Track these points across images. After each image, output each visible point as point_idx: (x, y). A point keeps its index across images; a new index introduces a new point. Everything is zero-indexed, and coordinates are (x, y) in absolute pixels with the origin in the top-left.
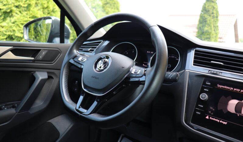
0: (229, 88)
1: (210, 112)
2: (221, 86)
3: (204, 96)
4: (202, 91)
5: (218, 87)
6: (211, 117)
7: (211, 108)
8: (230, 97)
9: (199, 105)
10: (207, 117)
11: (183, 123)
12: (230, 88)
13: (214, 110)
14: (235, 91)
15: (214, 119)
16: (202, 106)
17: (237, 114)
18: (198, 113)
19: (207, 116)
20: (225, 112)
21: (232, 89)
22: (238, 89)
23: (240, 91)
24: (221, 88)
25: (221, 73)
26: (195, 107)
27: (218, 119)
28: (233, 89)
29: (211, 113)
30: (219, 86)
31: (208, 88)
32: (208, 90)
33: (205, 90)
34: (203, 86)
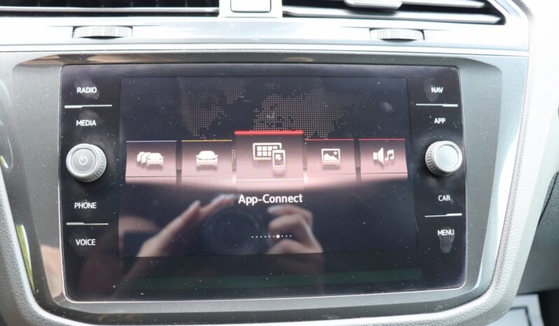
4: (70, 137)
9: (77, 205)
11: (34, 313)
16: (93, 206)
18: (86, 242)
25: (129, 29)
26: (64, 223)
31: (89, 113)
32: (94, 123)
33: (81, 123)
34: (66, 107)
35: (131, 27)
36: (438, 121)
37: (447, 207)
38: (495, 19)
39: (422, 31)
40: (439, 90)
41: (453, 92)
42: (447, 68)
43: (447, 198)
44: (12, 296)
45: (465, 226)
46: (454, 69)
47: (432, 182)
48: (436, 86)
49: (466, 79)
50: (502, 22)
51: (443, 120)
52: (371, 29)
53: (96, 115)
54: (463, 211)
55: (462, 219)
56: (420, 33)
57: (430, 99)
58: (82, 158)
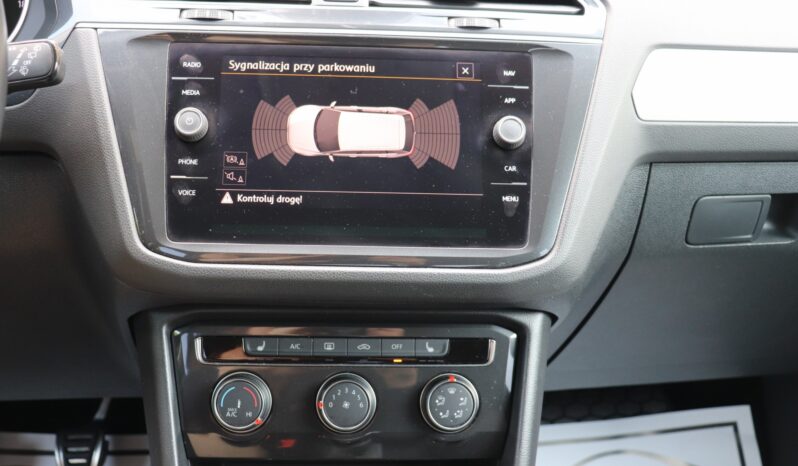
0: (273, 66)
1: (230, 176)
2: (244, 66)
3: (192, 121)
4: (176, 103)
5: (232, 71)
6: (240, 193)
7: (232, 159)
8: (287, 99)
9: (181, 161)
10: (227, 199)
11: (139, 251)
12: (279, 67)
13: (242, 163)
14: (298, 72)
15: (254, 199)
16: (195, 162)
17: (327, 157)
18: (188, 193)
19: (223, 194)
20: (284, 161)
21: (285, 67)
22: (307, 65)
23: (316, 69)
24: (247, 71)
25: (231, 14)
26: (168, 176)
27: (269, 195)
28: (291, 67)
29: (237, 176)
30: (234, 65)
31: (194, 84)
32: (198, 93)
33: (187, 92)
34: (173, 78)
35: (232, 11)
36: (508, 101)
37: (512, 176)
38: (575, 10)
39: (498, 20)
40: (512, 73)
41: (525, 75)
42: (520, 54)
43: (513, 169)
44: (121, 235)
45: (529, 195)
46: (527, 55)
47: (499, 154)
48: (508, 69)
49: (538, 65)
50: (581, 12)
51: (513, 100)
52: (450, 18)
53: (199, 86)
54: (528, 181)
55: (527, 188)
56: (496, 22)
57: (502, 81)
58: (188, 119)
